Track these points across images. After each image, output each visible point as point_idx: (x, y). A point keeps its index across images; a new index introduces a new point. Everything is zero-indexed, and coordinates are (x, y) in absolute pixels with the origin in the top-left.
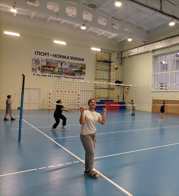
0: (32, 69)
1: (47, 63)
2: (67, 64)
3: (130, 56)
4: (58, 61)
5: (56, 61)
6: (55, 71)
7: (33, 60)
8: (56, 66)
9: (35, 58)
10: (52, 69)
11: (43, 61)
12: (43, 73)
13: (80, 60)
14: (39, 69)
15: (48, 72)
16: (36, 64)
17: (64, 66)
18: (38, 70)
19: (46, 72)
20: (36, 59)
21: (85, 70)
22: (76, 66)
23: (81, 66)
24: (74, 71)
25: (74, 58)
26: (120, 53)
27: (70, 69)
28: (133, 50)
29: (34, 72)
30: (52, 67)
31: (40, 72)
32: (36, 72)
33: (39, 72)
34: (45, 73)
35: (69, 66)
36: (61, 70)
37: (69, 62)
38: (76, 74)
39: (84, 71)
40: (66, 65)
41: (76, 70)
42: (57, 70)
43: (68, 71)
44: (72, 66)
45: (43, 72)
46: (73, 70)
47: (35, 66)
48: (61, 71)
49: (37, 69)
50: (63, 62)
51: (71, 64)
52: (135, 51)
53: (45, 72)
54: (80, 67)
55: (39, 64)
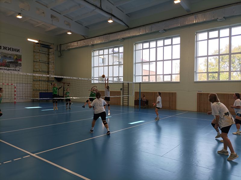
3: (69, 50)
13: (15, 51)
21: (21, 61)
22: (10, 57)
23: (16, 57)
24: (8, 62)
25: (7, 48)
26: (59, 46)
27: (3, 60)
28: (72, 44)
35: (2, 57)
37: (2, 53)
38: (10, 65)
39: (19, 62)
41: (11, 61)
43: (1, 62)
44: (6, 57)
51: (4, 54)
52: (75, 44)
54: (15, 58)
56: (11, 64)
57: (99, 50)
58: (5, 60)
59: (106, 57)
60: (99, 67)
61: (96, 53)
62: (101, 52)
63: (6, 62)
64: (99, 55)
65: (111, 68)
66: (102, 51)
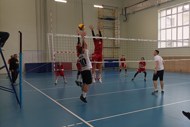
3: (134, 12)
26: (124, 10)
57: (166, 9)
59: (174, 17)
60: (166, 29)
61: (163, 13)
62: (169, 12)
64: (167, 16)
65: (180, 29)
66: (170, 10)
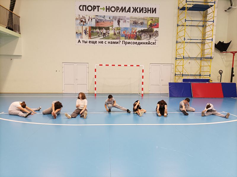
0: (77, 33)
1: (97, 22)
2: (127, 20)
4: (114, 17)
5: (110, 18)
6: (109, 34)
7: (77, 19)
8: (111, 26)
9: (79, 15)
10: (104, 31)
11: (92, 20)
12: (92, 39)
13: (149, 12)
14: (86, 33)
15: (99, 36)
16: (81, 25)
17: (123, 25)
18: (84, 34)
19: (96, 36)
20: (81, 17)
21: (158, 28)
22: (142, 23)
23: (150, 22)
24: (139, 32)
25: (138, 10)
27: (132, 29)
29: (79, 37)
30: (104, 27)
31: (88, 37)
32: (82, 38)
33: (85, 38)
34: (94, 38)
35: (131, 24)
36: (118, 31)
37: (131, 18)
38: (142, 36)
39: (155, 29)
40: (127, 22)
41: (143, 29)
42: (111, 32)
43: (129, 32)
44: (136, 23)
45: (92, 37)
46: (138, 30)
47: (80, 27)
48: (118, 33)
49: (83, 32)
50: (122, 18)
51: (134, 20)
53: (94, 36)
54: (149, 24)
55: (85, 25)
56: (143, 34)
58: (135, 28)
63: (136, 31)
